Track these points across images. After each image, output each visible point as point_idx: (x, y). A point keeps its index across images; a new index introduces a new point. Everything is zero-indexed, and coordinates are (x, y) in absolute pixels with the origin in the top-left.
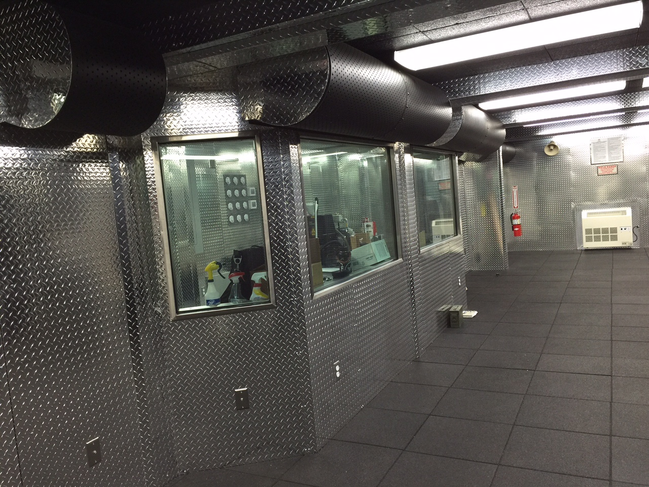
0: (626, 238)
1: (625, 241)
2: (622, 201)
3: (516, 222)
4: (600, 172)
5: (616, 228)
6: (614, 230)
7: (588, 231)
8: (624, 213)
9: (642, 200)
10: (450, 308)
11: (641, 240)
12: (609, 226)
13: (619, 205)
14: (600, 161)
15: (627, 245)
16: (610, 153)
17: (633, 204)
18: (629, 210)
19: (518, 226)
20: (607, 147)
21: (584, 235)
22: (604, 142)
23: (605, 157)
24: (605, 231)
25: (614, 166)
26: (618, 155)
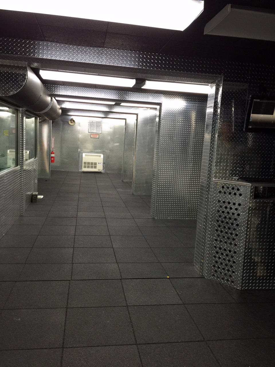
0: (100, 168)
1: (99, 169)
2: (99, 151)
3: (53, 155)
4: (92, 136)
5: (96, 163)
6: (95, 164)
7: (85, 163)
8: (100, 156)
9: (107, 152)
10: (33, 193)
11: (105, 169)
12: (94, 161)
13: (98, 153)
14: (92, 131)
15: (100, 171)
16: (96, 129)
17: (103, 153)
18: (102, 156)
19: (53, 157)
20: (95, 126)
21: (83, 165)
22: (94, 123)
23: (94, 130)
24: (92, 163)
25: (98, 134)
26: (100, 130)
